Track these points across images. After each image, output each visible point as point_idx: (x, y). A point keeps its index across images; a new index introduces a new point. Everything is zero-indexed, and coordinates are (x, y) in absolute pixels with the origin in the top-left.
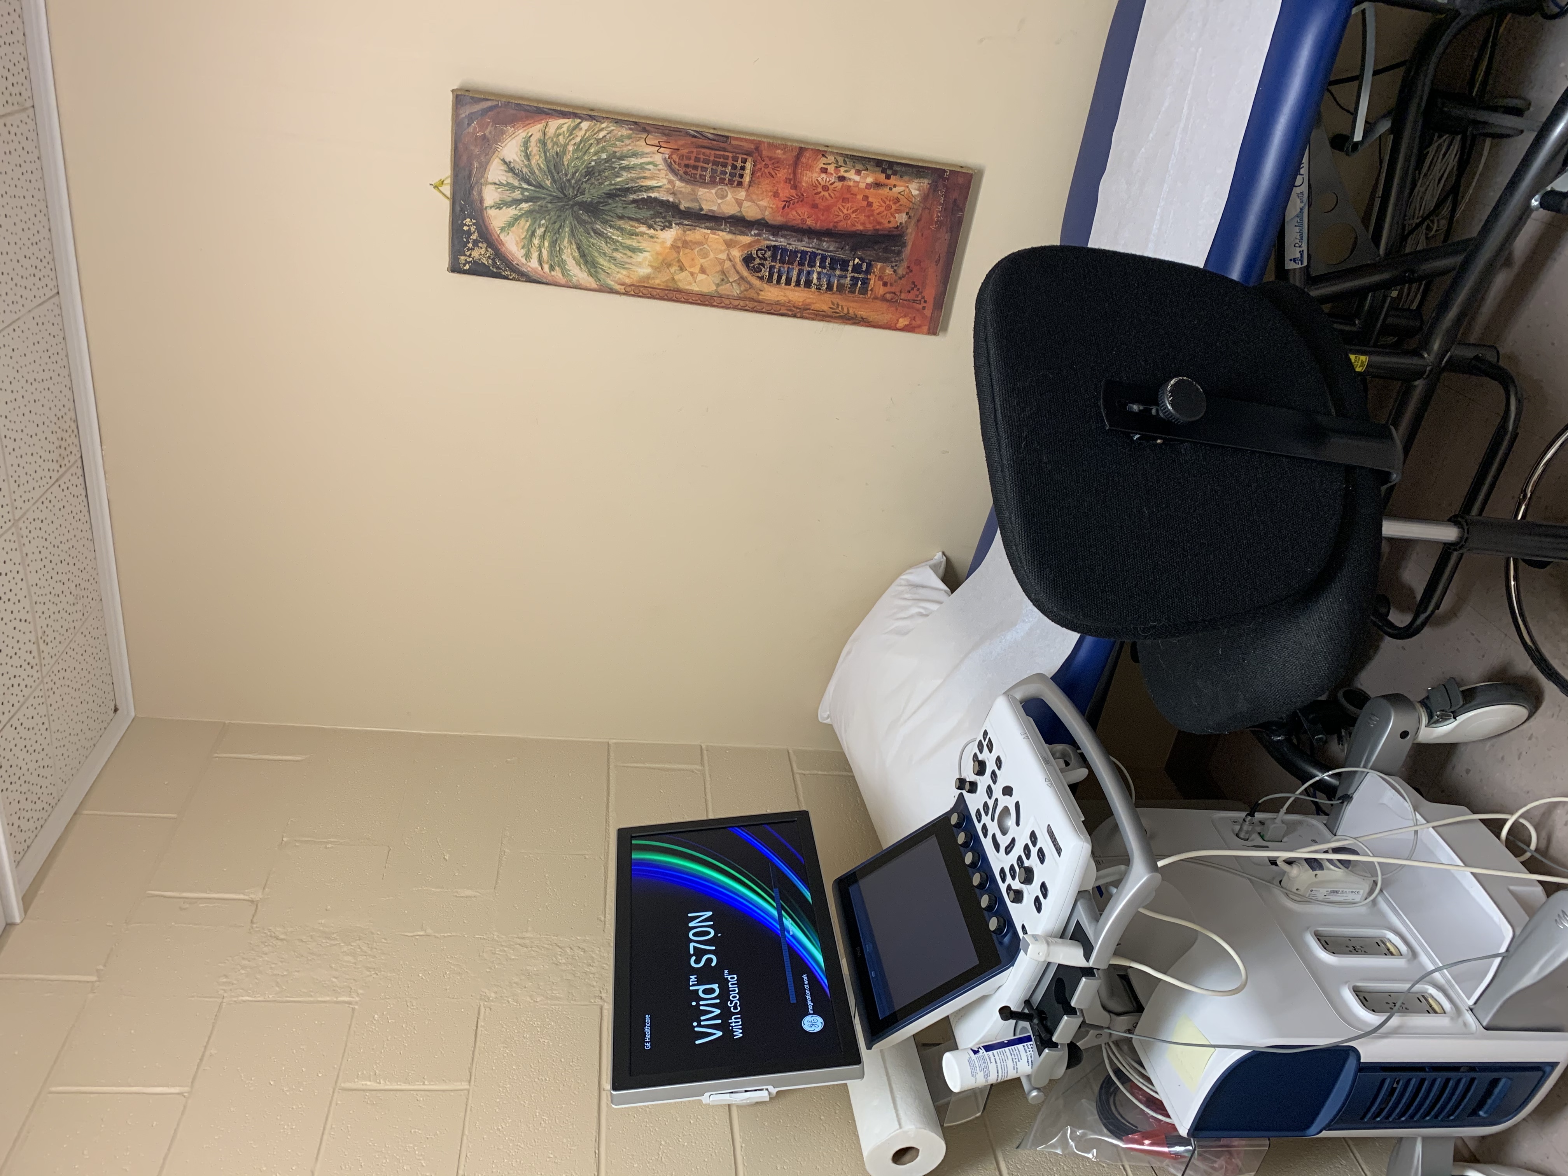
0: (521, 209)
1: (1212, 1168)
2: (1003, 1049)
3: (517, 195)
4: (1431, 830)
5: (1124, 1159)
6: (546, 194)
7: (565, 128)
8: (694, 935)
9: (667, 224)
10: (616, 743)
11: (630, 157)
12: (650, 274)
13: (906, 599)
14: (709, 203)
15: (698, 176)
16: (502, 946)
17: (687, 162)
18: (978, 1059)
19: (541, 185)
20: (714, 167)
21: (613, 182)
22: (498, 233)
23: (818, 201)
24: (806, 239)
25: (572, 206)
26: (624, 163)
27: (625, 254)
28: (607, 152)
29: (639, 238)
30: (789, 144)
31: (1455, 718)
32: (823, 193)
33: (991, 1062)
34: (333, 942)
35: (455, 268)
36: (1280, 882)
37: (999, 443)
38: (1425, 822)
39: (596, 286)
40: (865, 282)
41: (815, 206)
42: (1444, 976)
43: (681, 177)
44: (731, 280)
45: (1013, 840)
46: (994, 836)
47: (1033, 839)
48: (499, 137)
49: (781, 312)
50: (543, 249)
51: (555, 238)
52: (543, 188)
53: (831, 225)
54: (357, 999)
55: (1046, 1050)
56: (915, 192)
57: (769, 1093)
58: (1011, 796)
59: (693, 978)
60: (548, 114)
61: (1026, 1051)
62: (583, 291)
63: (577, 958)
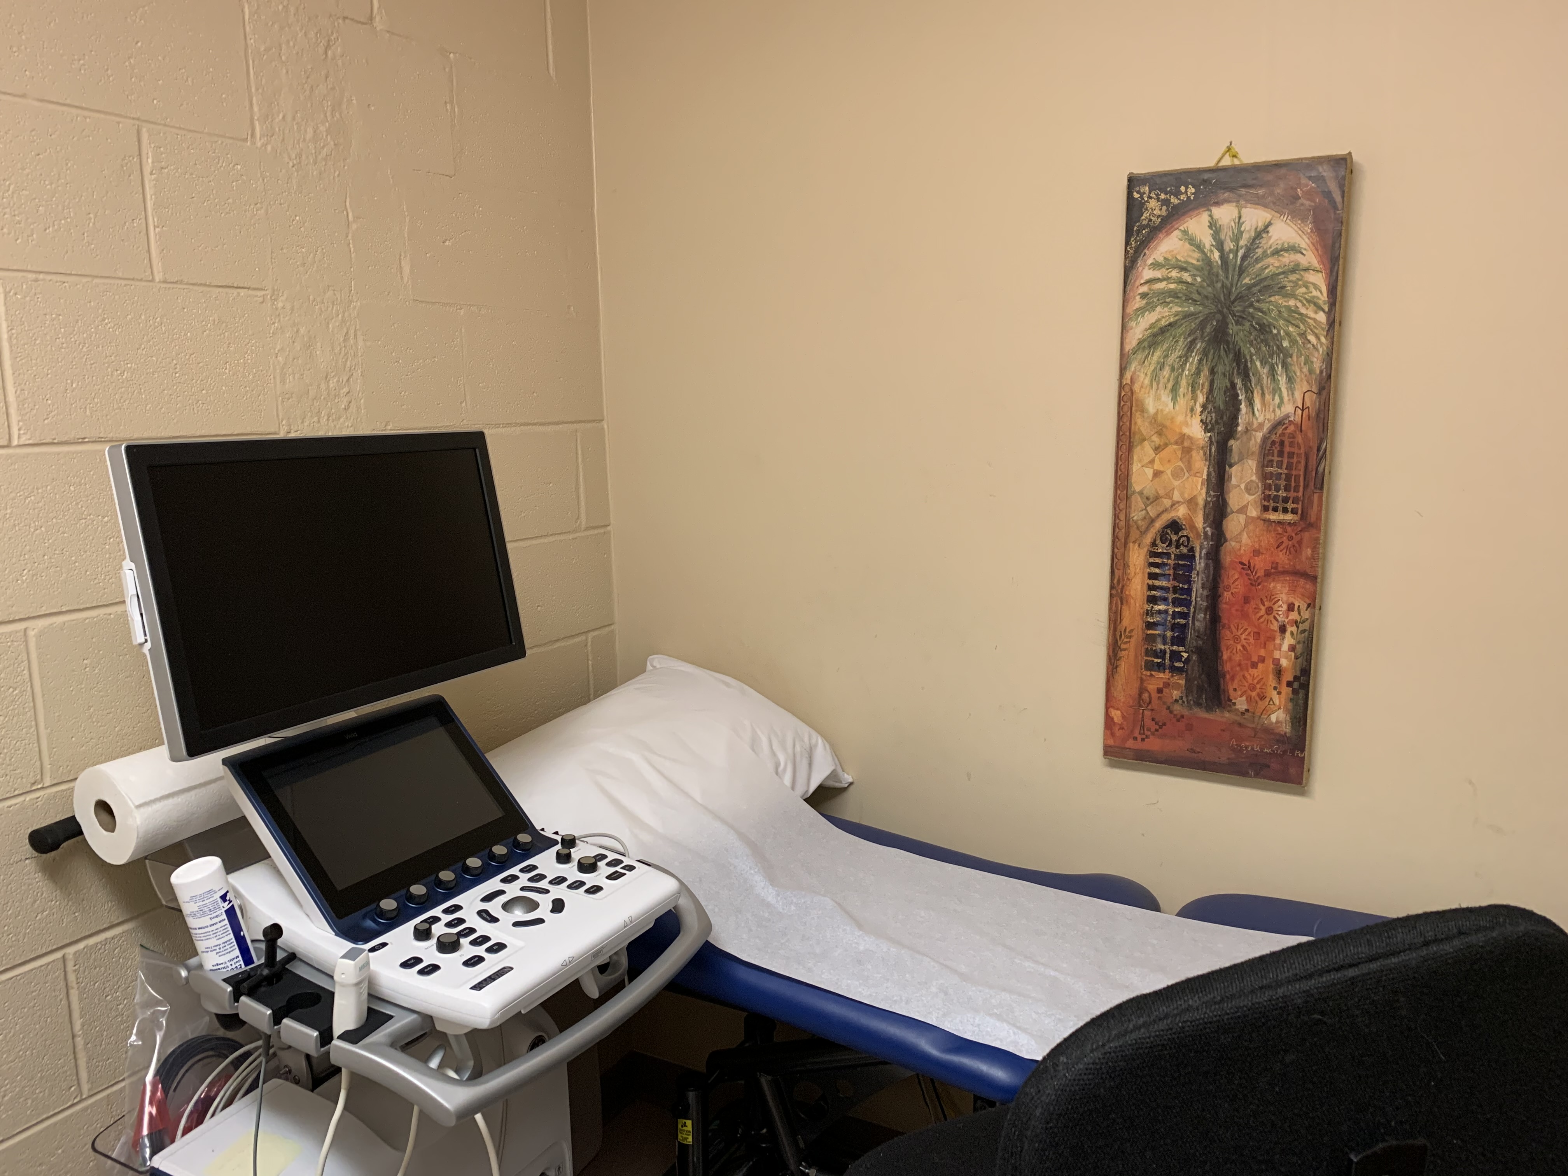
0: (1211, 251)
2: (231, 931)
3: (1229, 245)
5: (131, 1080)
6: (1233, 279)
7: (1315, 293)
9: (1210, 426)
11: (1287, 375)
12: (1147, 412)
13: (794, 746)
14: (1239, 474)
15: (1270, 458)
17: (1287, 443)
18: (216, 901)
19: (1243, 272)
20: (1283, 476)
21: (1254, 357)
22: (1181, 228)
23: (1253, 603)
24: (1205, 593)
25: (1220, 312)
26: (1279, 369)
27: (1169, 380)
28: (1291, 347)
29: (1190, 395)
30: (1320, 564)
32: (1263, 608)
33: (211, 919)
34: (328, 114)
35: (1133, 182)
39: (1127, 350)
40: (1160, 667)
41: (1246, 600)
43: (1268, 438)
44: (1149, 508)
45: (495, 920)
46: (502, 892)
47: (495, 948)
48: (1298, 216)
49: (1116, 571)
50: (1165, 282)
51: (1180, 295)
52: (1240, 275)
53: (1226, 622)
54: (259, 144)
55: (230, 989)
56: (1273, 718)
57: (142, 645)
58: (552, 911)
60: (1331, 271)
61: (232, 960)
62: (1120, 334)
63: (336, 401)
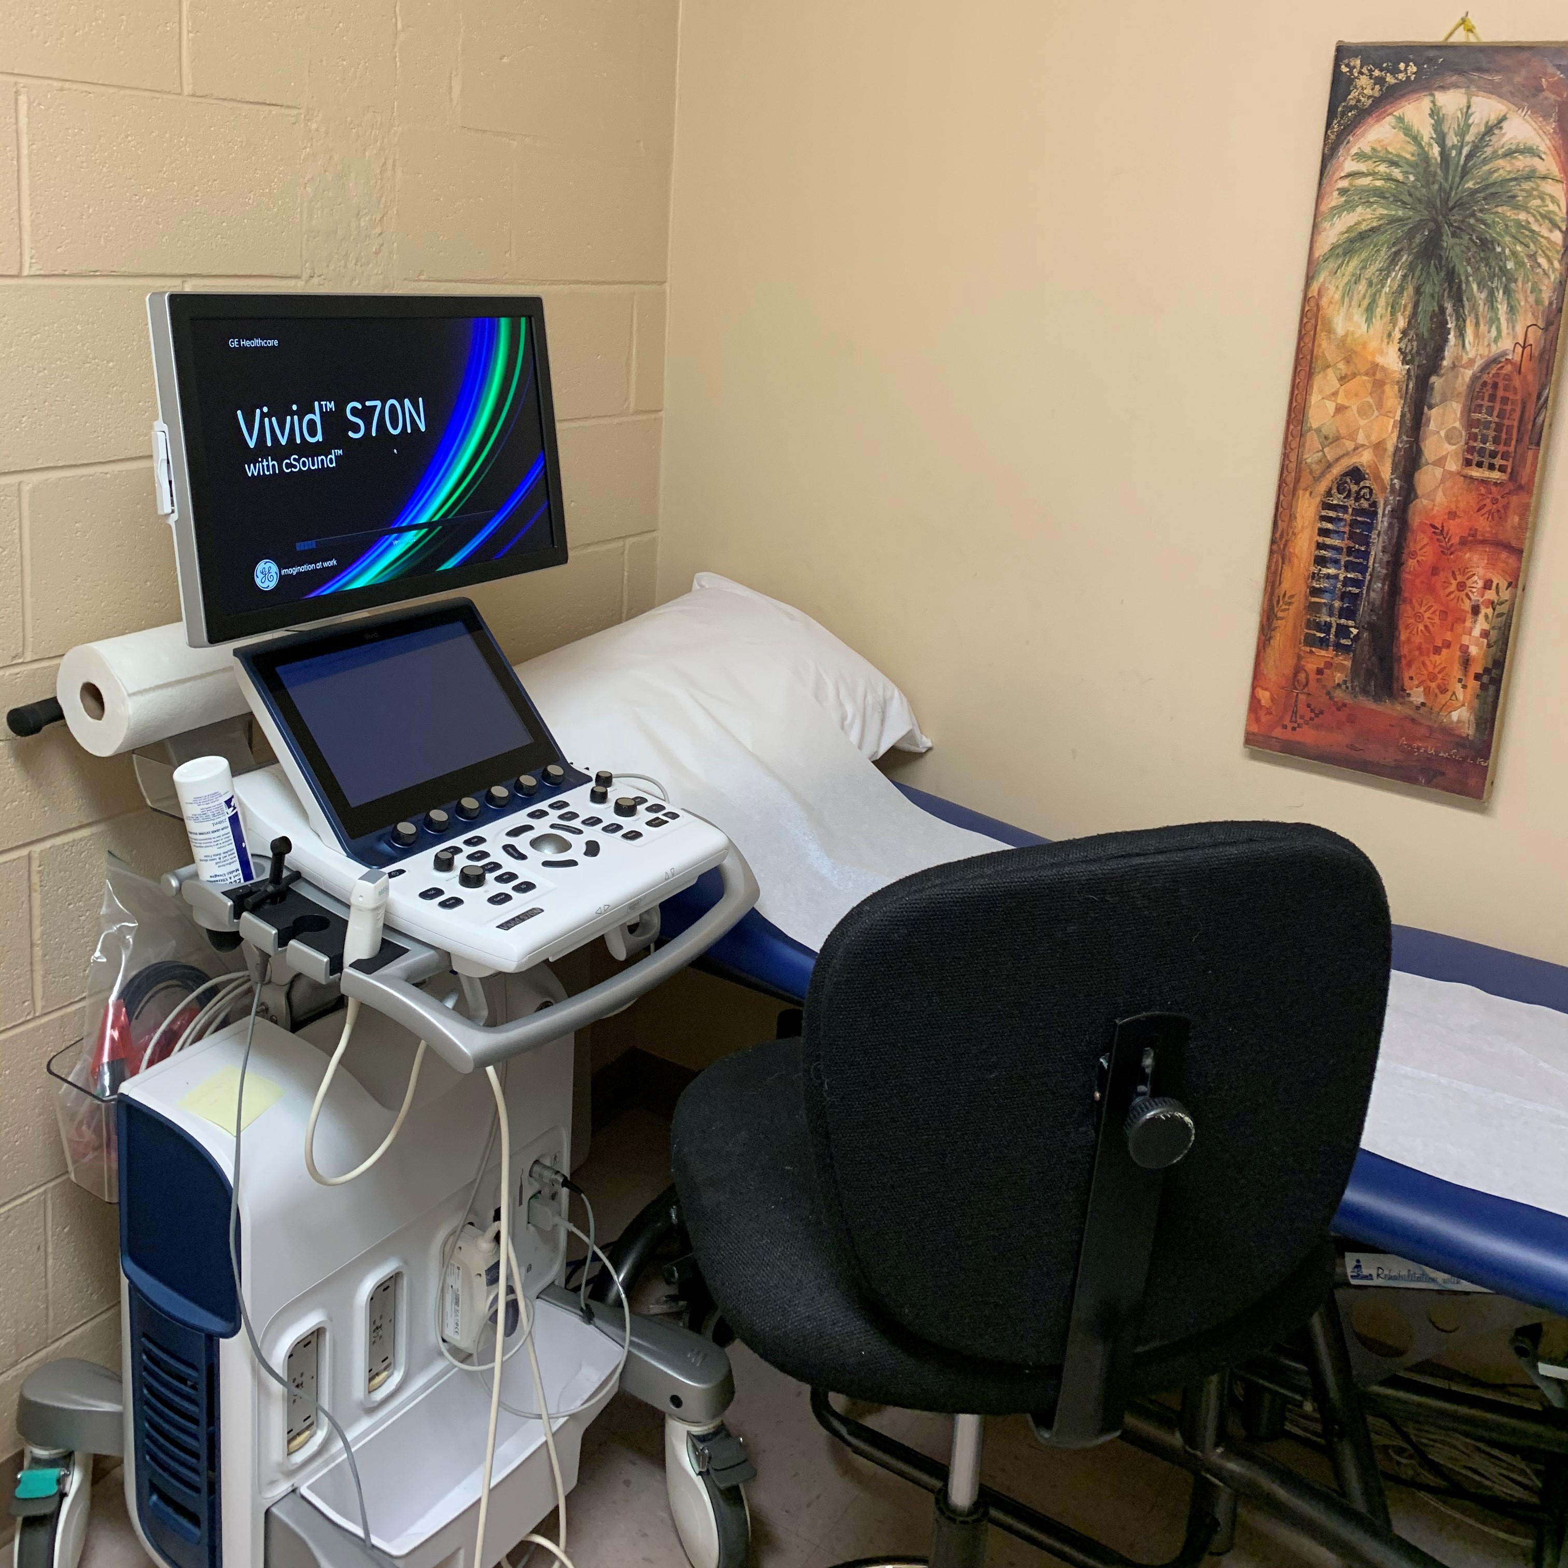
0: (1430, 145)
1: (81, 1123)
2: (233, 841)
3: (1452, 140)
4: (543, 1439)
5: (92, 1000)
6: (1453, 182)
7: (1552, 207)
8: (393, 406)
9: (1409, 357)
10: (664, 293)
11: (1508, 304)
12: (1335, 333)
13: (865, 696)
14: (1439, 418)
15: (1479, 402)
16: (383, 138)
17: (1501, 385)
18: (220, 806)
19: (1467, 173)
20: (1493, 426)
21: (1471, 279)
22: (1395, 113)
23: (1443, 575)
24: (1386, 558)
25: (1434, 220)
26: (1500, 295)
27: (1364, 297)
28: (1516, 270)
29: (1388, 317)
30: (1528, 534)
31: (700, 1474)
32: (1454, 583)
33: (214, 824)
35: (1342, 52)
36: (471, 1224)
37: (1095, 861)
38: (554, 1429)
39: (1316, 256)
40: (1323, 643)
41: (1435, 571)
42: (339, 1454)
43: (1479, 378)
44: (1326, 450)
45: (523, 857)
46: (530, 828)
47: (523, 886)
48: (1539, 111)
49: (1280, 522)
50: (1370, 178)
51: (1387, 195)
52: (1462, 178)
53: (1407, 595)
55: (230, 903)
56: (1455, 716)
57: (168, 515)
58: (586, 854)
59: (331, 405)
61: (232, 872)
62: (1309, 237)
63: (367, 243)
